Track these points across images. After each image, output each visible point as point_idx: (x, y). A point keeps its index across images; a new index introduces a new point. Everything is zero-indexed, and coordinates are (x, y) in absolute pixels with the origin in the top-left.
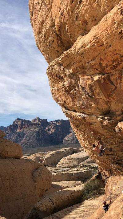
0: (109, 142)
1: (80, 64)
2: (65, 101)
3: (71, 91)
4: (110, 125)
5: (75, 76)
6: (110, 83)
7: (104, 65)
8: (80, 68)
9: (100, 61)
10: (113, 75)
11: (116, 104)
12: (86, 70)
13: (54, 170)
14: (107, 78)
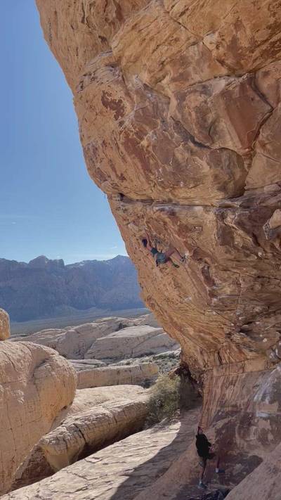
0: (230, 277)
1: (175, 49)
2: (122, 175)
3: (142, 139)
4: (249, 224)
5: (155, 94)
6: (257, 98)
7: (245, 43)
8: (172, 61)
9: (234, 33)
10: (266, 74)
11: (267, 162)
12: (190, 69)
13: (78, 366)
14: (250, 84)
